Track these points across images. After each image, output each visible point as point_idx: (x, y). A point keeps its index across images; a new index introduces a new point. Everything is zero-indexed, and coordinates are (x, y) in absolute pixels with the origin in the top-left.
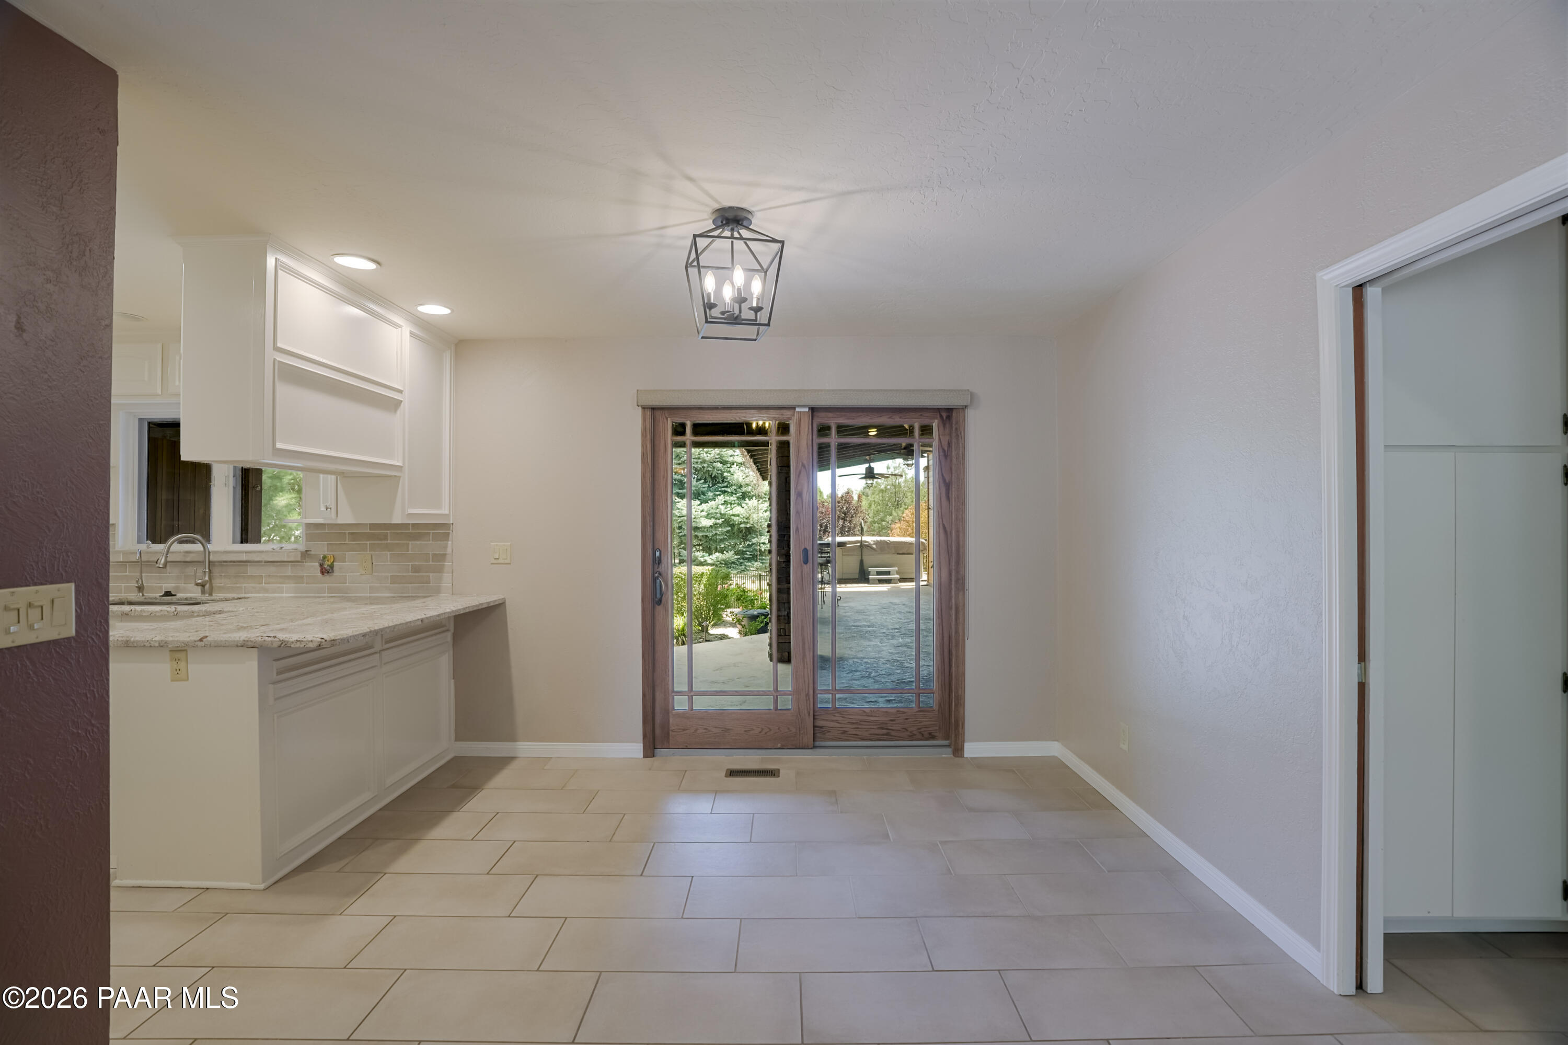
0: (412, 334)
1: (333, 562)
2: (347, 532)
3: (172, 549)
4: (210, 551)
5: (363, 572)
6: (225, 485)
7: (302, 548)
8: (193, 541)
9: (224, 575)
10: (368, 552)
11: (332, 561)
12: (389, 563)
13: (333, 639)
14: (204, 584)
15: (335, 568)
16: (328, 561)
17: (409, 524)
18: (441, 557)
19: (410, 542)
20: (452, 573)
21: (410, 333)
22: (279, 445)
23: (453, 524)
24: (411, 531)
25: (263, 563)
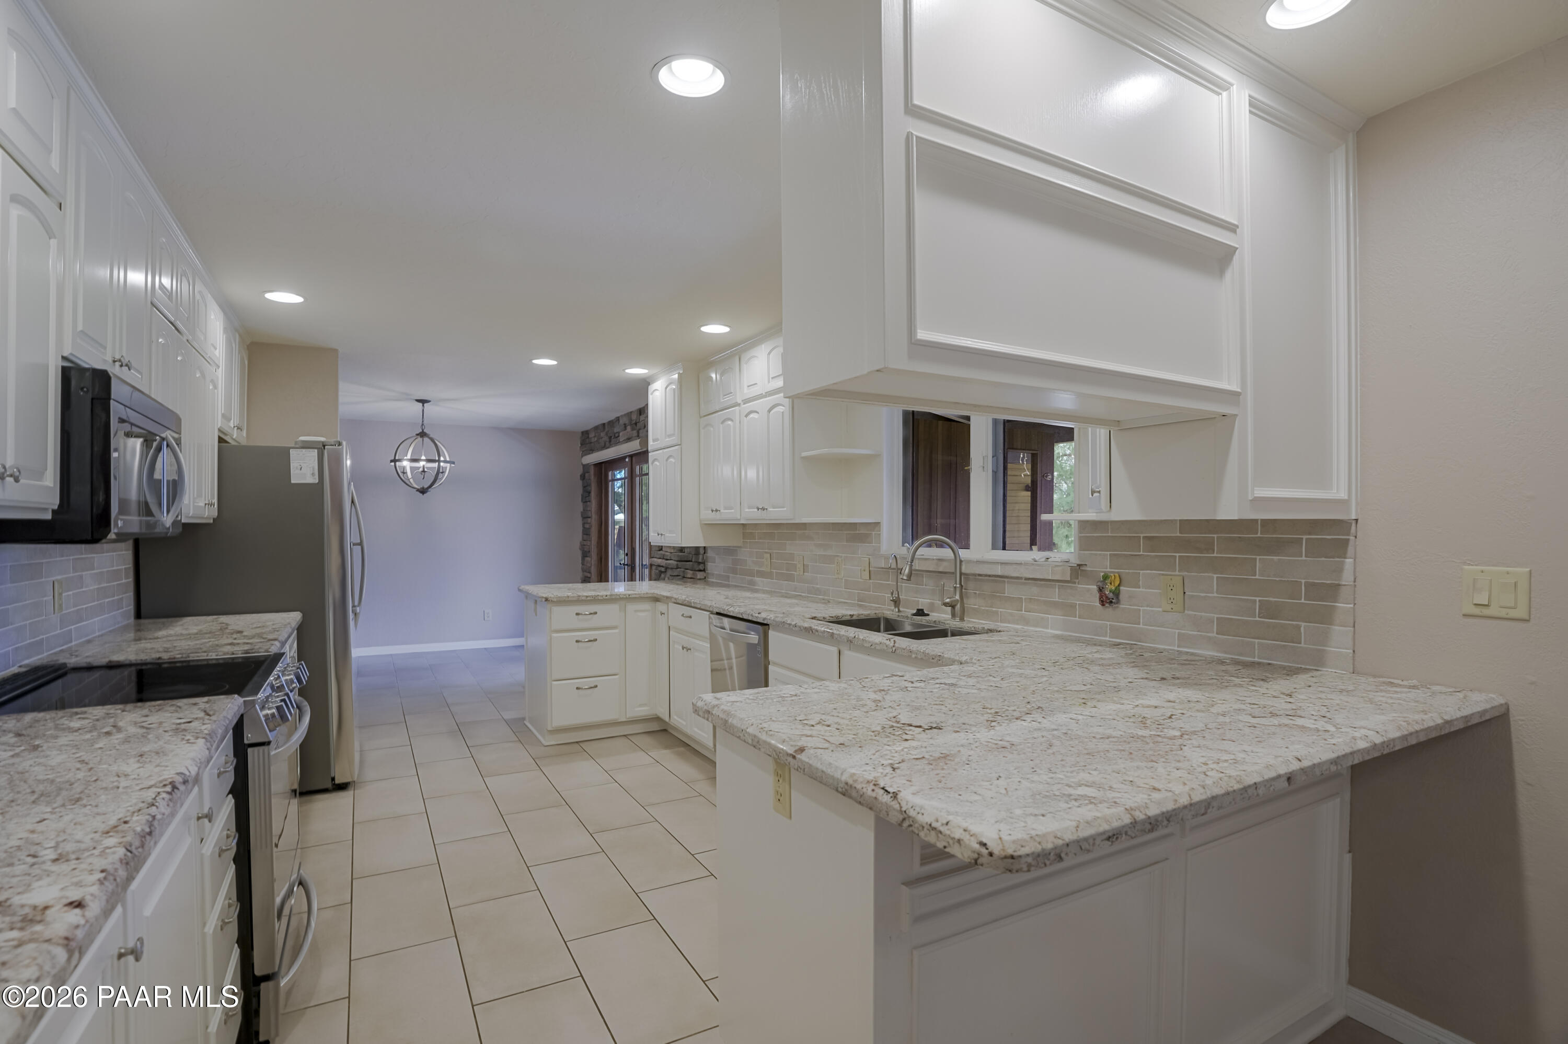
0: (1255, 106)
1: (1119, 585)
2: (1142, 535)
3: (919, 552)
4: (963, 560)
5: (1168, 608)
6: (981, 468)
7: (1075, 561)
8: (940, 544)
9: (979, 594)
10: (1177, 573)
11: (1117, 583)
12: (1215, 595)
13: (1010, 851)
14: (953, 604)
15: (1121, 597)
16: (1111, 584)
17: (1256, 521)
18: (1333, 590)
19: (1258, 557)
20: (1354, 627)
21: (1251, 104)
22: (922, 335)
23: (1357, 520)
24: (1259, 535)
25: (1023, 581)
